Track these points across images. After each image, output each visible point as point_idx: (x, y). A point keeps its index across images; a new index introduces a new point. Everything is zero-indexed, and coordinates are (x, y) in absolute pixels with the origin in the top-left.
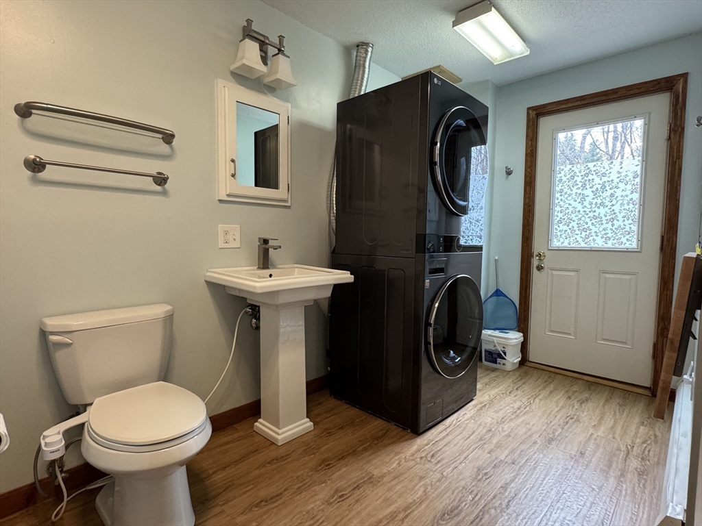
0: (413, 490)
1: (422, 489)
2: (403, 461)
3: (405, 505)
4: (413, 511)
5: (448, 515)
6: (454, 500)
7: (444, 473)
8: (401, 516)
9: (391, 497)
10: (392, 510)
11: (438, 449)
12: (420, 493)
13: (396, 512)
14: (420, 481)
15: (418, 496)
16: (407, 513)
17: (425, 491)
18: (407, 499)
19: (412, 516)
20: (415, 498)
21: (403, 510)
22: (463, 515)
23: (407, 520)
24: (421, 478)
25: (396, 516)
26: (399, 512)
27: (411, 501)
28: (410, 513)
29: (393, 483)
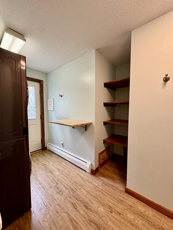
0: (63, 217)
1: (63, 213)
2: (45, 219)
3: (70, 221)
4: (73, 218)
5: (75, 207)
6: (69, 203)
7: (57, 204)
8: (74, 223)
9: (65, 227)
10: (72, 227)
11: (43, 204)
12: (64, 214)
13: (73, 226)
14: (59, 213)
15: (66, 215)
16: (73, 221)
17: (64, 212)
18: (67, 220)
19: (75, 219)
20: (67, 217)
21: (72, 222)
22: (75, 202)
23: (76, 221)
24: (57, 212)
25: (75, 225)
26: (73, 224)
27: (68, 219)
28: (74, 220)
29: (57, 226)
